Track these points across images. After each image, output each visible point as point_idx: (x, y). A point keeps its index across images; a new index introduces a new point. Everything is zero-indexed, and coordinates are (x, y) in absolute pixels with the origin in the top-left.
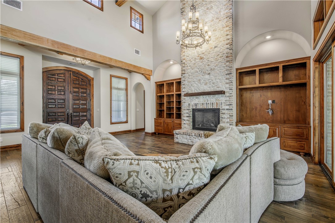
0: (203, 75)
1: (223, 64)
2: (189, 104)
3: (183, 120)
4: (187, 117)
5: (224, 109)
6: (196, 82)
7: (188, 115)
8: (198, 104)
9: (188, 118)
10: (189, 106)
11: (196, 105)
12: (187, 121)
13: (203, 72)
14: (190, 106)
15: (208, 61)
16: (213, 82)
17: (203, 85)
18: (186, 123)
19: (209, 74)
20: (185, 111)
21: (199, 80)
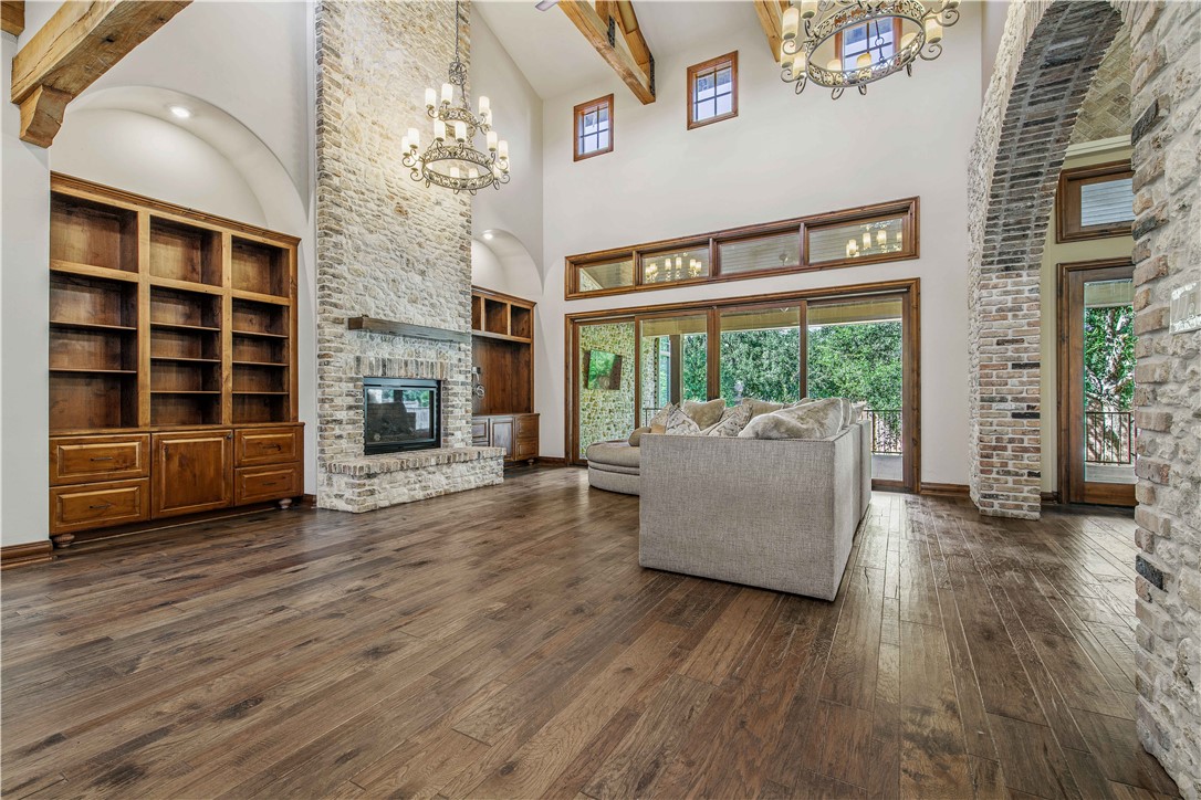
0: (403, 269)
1: (455, 261)
2: (358, 359)
3: (335, 421)
4: (350, 408)
5: (456, 383)
6: (385, 285)
7: (351, 401)
8: (390, 360)
9: (352, 413)
10: (358, 365)
11: (384, 366)
12: (350, 426)
13: (404, 260)
14: (362, 367)
15: (420, 231)
16: (432, 301)
17: (406, 300)
18: (344, 433)
19: (423, 273)
20: (341, 384)
21: (393, 281)
